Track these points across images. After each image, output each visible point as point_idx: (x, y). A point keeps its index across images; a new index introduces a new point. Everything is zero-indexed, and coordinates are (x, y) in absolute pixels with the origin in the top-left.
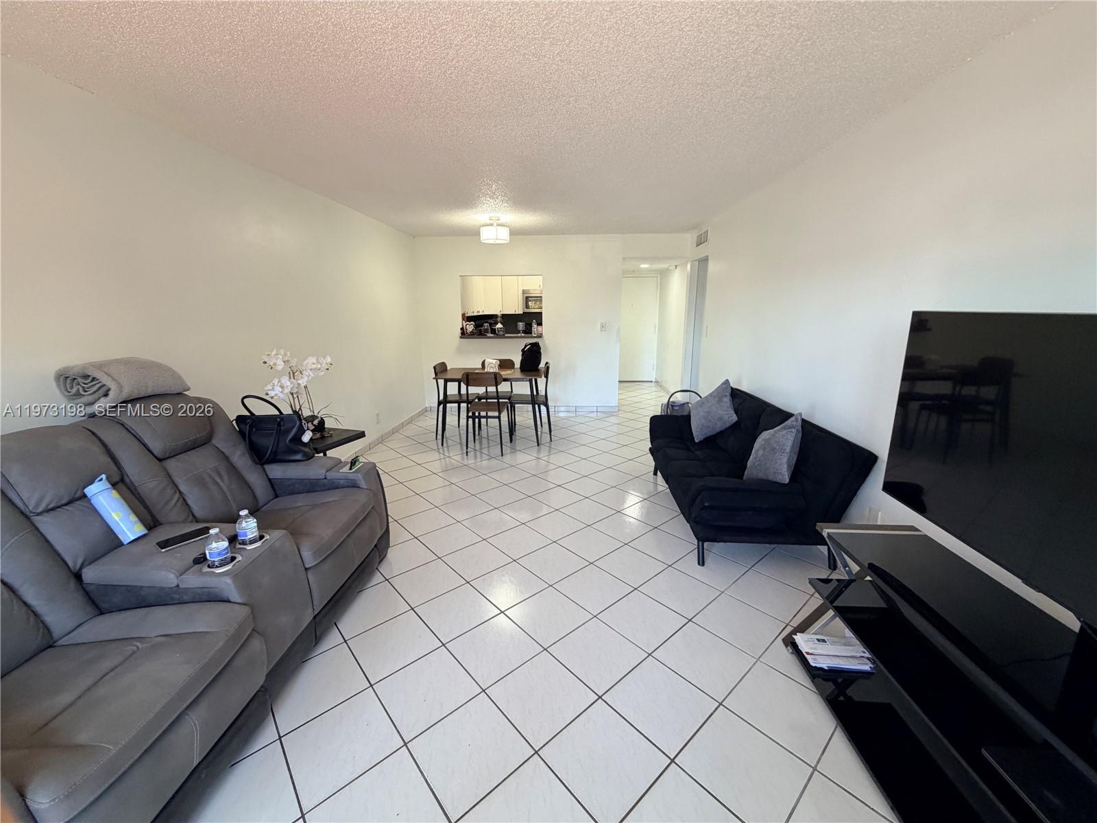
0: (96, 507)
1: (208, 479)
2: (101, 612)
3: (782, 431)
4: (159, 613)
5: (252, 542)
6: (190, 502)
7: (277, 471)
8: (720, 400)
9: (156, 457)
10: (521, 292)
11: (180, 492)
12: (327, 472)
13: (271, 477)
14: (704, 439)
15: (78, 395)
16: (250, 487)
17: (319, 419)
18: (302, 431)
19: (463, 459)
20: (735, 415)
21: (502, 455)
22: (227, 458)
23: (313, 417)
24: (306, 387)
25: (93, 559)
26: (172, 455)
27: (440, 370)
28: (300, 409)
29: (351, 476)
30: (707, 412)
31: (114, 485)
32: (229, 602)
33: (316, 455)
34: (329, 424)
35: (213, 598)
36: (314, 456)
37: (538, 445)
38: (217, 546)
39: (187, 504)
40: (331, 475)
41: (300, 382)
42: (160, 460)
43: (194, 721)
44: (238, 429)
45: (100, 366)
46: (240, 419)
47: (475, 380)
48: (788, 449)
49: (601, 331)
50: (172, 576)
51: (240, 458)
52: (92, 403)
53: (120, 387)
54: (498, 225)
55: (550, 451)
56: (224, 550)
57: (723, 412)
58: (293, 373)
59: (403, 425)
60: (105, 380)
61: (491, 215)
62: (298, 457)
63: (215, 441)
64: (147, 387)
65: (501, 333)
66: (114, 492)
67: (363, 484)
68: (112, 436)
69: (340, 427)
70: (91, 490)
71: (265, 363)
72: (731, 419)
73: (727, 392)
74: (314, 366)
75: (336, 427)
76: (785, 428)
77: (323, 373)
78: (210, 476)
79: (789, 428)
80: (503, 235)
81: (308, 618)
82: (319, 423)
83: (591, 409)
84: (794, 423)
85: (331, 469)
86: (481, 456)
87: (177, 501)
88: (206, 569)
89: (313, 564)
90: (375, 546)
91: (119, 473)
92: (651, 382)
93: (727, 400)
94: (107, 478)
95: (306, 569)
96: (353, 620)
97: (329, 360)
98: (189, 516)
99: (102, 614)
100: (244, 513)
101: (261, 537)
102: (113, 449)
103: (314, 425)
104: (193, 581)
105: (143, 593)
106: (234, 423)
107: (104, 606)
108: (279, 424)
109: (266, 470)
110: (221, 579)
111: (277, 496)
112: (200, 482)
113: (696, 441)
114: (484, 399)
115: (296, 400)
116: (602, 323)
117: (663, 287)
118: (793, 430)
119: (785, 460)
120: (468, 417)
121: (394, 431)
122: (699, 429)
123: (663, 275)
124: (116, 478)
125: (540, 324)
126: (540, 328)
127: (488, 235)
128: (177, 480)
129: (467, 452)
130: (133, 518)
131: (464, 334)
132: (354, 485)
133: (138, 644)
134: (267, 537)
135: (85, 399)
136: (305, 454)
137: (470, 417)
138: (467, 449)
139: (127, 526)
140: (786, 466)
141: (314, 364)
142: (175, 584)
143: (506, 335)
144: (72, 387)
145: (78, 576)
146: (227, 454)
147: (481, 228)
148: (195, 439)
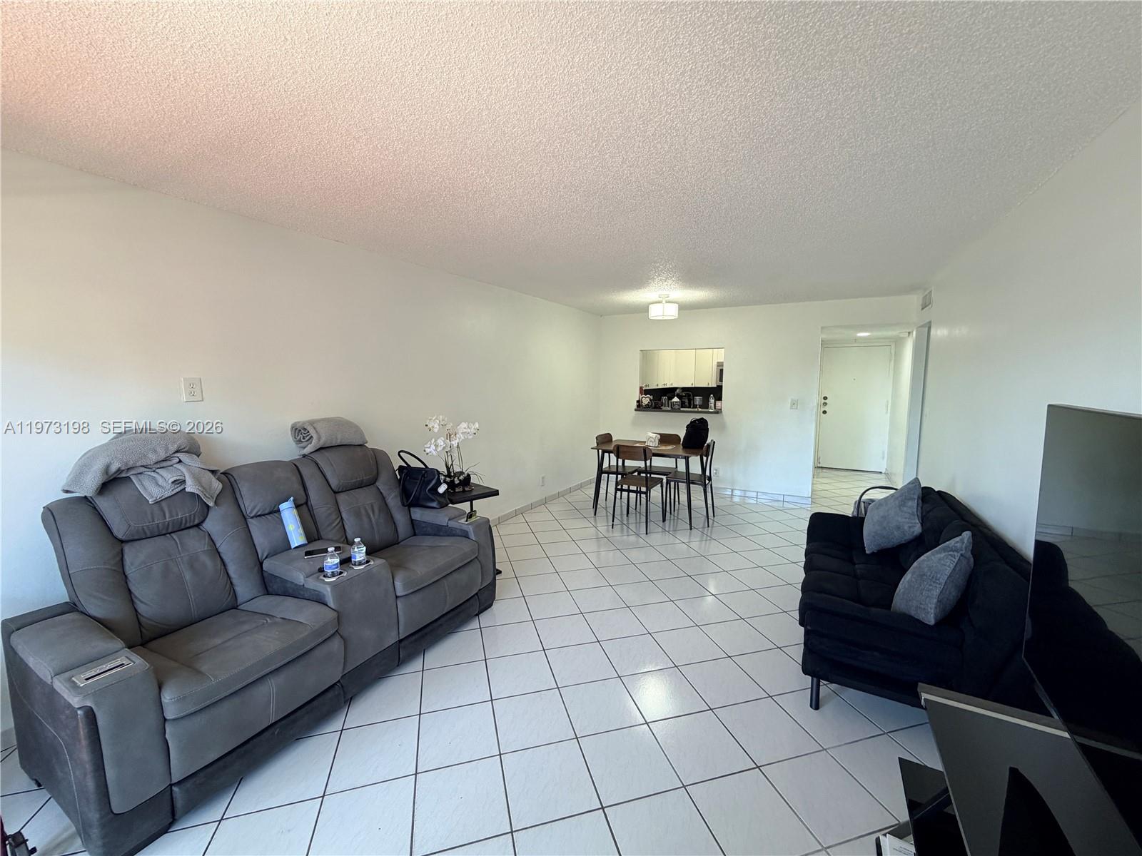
0: (283, 519)
1: (363, 511)
2: (268, 593)
3: (940, 553)
4: (290, 602)
5: (360, 563)
6: (346, 527)
7: (418, 514)
8: (903, 504)
9: (333, 490)
10: (715, 363)
11: (342, 518)
12: (449, 520)
13: (413, 518)
14: (878, 551)
15: (300, 441)
16: (394, 523)
17: (466, 475)
18: (439, 484)
19: (608, 531)
20: (919, 525)
21: (647, 534)
22: (384, 498)
23: (462, 473)
24: (458, 447)
25: (272, 554)
26: (344, 489)
27: (605, 440)
28: (452, 464)
29: (465, 527)
30: (882, 517)
31: (297, 506)
32: (327, 605)
33: (450, 505)
34: (474, 480)
35: (319, 600)
36: (447, 505)
37: (691, 529)
38: (332, 561)
39: (344, 528)
40: (452, 524)
41: (453, 443)
42: (335, 492)
43: (272, 685)
44: (399, 477)
45: (312, 423)
46: (401, 468)
47: (624, 452)
48: (943, 579)
49: (791, 408)
50: (302, 577)
51: (393, 500)
52: (304, 448)
53: (319, 438)
54: (667, 302)
55: (702, 537)
56: (334, 565)
57: (904, 520)
58: (450, 435)
59: (570, 490)
60: (312, 432)
61: (660, 292)
62: (434, 504)
63: (377, 484)
64: (337, 439)
65: (677, 407)
66: (295, 511)
67: (472, 536)
68: (307, 471)
69: (482, 484)
70: (283, 506)
71: (427, 425)
72: (912, 530)
73: (914, 494)
74: (465, 430)
75: (478, 483)
76: (944, 550)
77: (471, 437)
78: (366, 511)
79: (952, 550)
80: (671, 312)
81: (391, 639)
82: (465, 478)
83: (776, 497)
84: (958, 545)
85: (453, 519)
86: (628, 532)
87: (337, 524)
88: (322, 577)
89: (405, 593)
90: (477, 594)
91: (306, 498)
92: (881, 473)
93: (913, 505)
94: (294, 500)
95: (397, 597)
96: (437, 655)
97: (477, 426)
98: (342, 537)
99: (268, 594)
100: (357, 540)
101: (368, 562)
102: (306, 479)
103: (460, 480)
104: (312, 584)
105: (288, 585)
106: (397, 472)
107: (270, 589)
108: (423, 476)
109: (411, 512)
110: (325, 587)
111: (415, 535)
112: (357, 514)
113: (867, 552)
114: (643, 473)
115: (450, 457)
116: (792, 400)
117: (897, 358)
118: (956, 554)
119: (936, 592)
120: (617, 489)
121: (560, 495)
122: (871, 537)
123: (898, 343)
124: (303, 501)
125: (720, 398)
126: (718, 403)
127: (655, 312)
128: (342, 509)
129: (613, 525)
130: (301, 530)
131: (640, 406)
132: (465, 535)
133: (268, 619)
134: (372, 563)
135: (302, 445)
136: (439, 503)
137: (619, 490)
138: (613, 521)
139: (296, 537)
140: (935, 601)
141: (465, 428)
142: (302, 584)
143: (682, 409)
144: (298, 436)
145: (261, 564)
146: (385, 495)
147: (650, 306)
148: (362, 481)
